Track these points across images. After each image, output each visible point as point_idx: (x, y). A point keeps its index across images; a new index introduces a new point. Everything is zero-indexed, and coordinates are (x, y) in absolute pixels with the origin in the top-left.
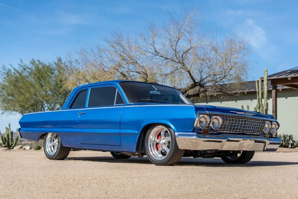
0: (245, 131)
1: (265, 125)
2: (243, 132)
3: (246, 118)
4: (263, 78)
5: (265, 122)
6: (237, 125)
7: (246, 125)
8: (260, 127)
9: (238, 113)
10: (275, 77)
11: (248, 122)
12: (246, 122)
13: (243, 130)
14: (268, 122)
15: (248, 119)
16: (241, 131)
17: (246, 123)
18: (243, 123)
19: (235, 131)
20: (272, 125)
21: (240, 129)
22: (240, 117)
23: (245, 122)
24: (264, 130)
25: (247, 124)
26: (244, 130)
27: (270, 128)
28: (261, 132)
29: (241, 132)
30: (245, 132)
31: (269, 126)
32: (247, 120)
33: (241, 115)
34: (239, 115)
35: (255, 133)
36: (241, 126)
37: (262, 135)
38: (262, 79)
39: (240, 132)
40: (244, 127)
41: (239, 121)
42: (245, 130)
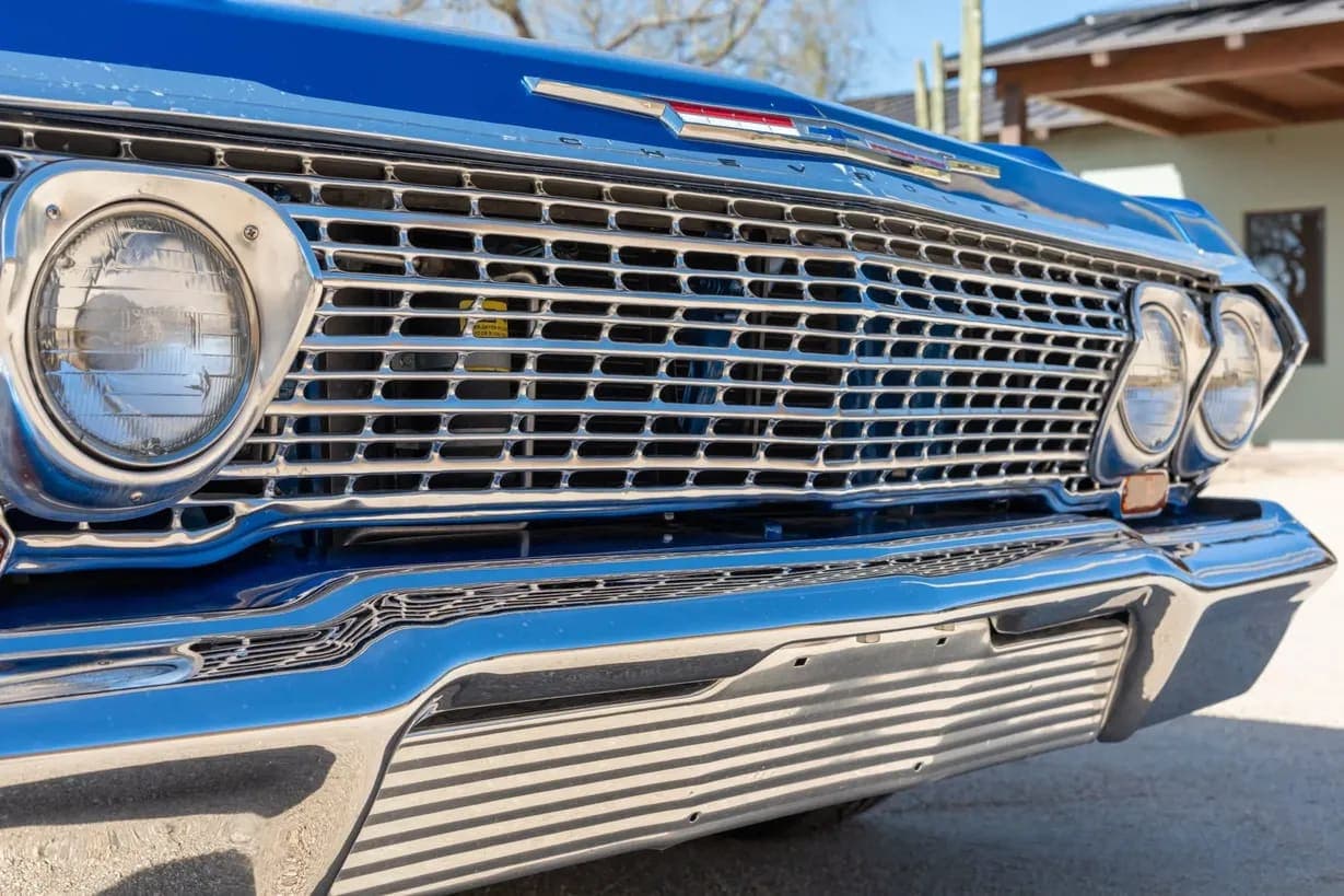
0: (832, 454)
1: (1131, 346)
2: (797, 479)
3: (854, 223)
4: (956, 57)
5: (1128, 297)
6: (678, 368)
7: (841, 347)
8: (1067, 373)
9: (693, 124)
10: (1023, 54)
11: (886, 298)
12: (850, 295)
13: (796, 439)
14: (1169, 296)
15: (877, 245)
16: (762, 463)
17: (847, 323)
18: (791, 319)
19: (645, 479)
20: (1215, 342)
21: (735, 438)
22: (743, 210)
23: (819, 293)
24: (1112, 421)
25: (858, 336)
26: (807, 453)
27: (1192, 378)
28: (1077, 446)
29: (764, 478)
30: (824, 480)
31: (1174, 349)
32: (858, 260)
33: (749, 172)
34: (708, 168)
35: (989, 470)
36: (751, 385)
37: (1086, 485)
38: (951, 66)
39: (737, 478)
40: (813, 388)
41: (713, 274)
42: (827, 440)
